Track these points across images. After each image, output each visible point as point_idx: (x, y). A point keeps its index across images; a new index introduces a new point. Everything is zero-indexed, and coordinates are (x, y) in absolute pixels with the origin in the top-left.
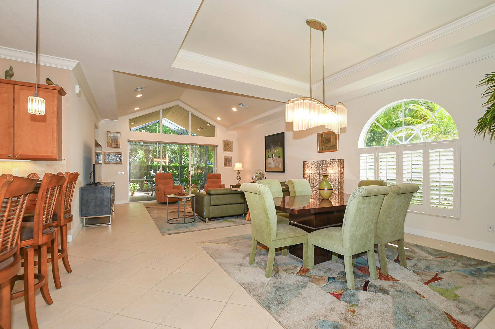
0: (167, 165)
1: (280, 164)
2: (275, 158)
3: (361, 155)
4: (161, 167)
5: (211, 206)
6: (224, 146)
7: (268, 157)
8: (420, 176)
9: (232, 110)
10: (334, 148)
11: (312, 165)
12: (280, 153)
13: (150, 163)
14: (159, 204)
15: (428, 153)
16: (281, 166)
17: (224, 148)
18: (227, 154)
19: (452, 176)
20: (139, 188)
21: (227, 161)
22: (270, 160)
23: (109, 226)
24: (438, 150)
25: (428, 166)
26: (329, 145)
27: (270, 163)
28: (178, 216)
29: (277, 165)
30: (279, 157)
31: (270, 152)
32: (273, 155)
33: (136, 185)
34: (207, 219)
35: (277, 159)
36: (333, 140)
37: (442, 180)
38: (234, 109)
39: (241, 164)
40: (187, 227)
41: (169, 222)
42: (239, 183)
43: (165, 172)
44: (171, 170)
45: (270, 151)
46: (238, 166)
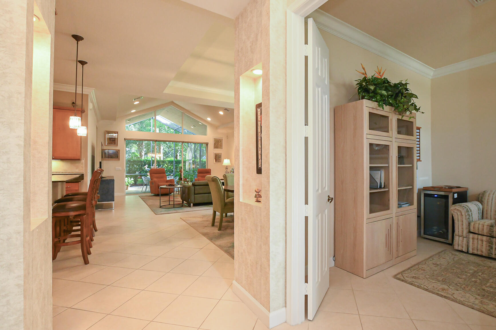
0: (162, 159)
4: (155, 162)
5: (196, 194)
6: (215, 144)
9: (219, 113)
13: (143, 158)
14: (154, 195)
17: (214, 145)
18: (218, 151)
20: (133, 182)
21: (218, 157)
23: (112, 211)
28: (169, 204)
33: (130, 179)
34: (192, 204)
38: (221, 113)
39: (229, 160)
40: (175, 210)
41: (161, 207)
43: (160, 167)
44: (166, 165)
46: (226, 162)
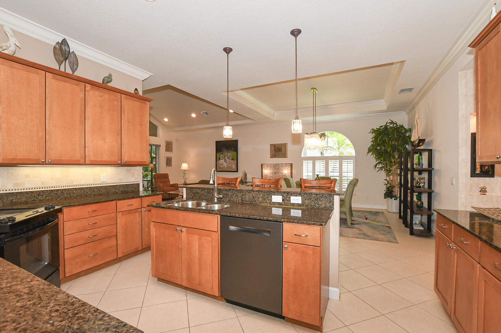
1: (234, 165)
2: (228, 160)
3: (303, 161)
6: (166, 147)
7: (220, 159)
8: (338, 174)
9: (191, 116)
10: (285, 156)
12: (233, 157)
15: (342, 162)
16: (234, 166)
18: (169, 154)
19: (352, 174)
21: (169, 160)
22: (222, 161)
24: (347, 161)
25: (342, 169)
26: (280, 153)
27: (222, 164)
29: (230, 165)
30: (233, 159)
31: (221, 155)
32: (226, 157)
35: (230, 161)
36: (283, 149)
37: (348, 176)
38: (194, 115)
39: (187, 164)
42: (185, 182)
45: (222, 154)
46: (185, 166)
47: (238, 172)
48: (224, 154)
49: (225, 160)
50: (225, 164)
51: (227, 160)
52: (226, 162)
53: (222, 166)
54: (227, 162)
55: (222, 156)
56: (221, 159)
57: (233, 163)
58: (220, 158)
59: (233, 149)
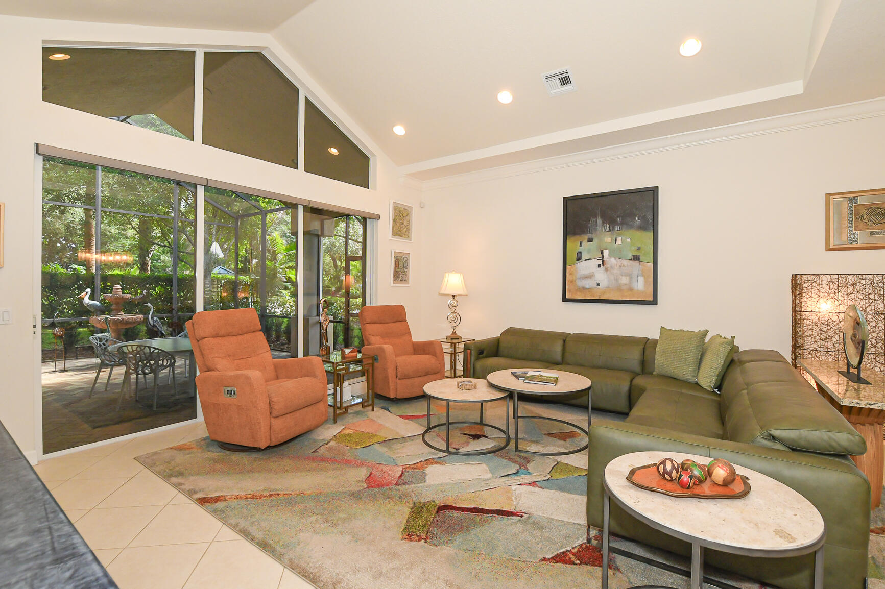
1: (640, 278)
6: (395, 222)
7: (579, 259)
11: (850, 289)
12: (639, 248)
16: (641, 286)
17: (393, 226)
18: (401, 246)
21: (401, 264)
22: (587, 266)
27: (590, 276)
29: (624, 280)
30: (636, 258)
31: (586, 244)
32: (606, 253)
35: (622, 266)
38: (505, 97)
39: (460, 276)
42: (454, 333)
45: (590, 240)
46: (454, 282)
47: (656, 304)
48: (595, 241)
49: (603, 261)
50: (601, 276)
51: (613, 260)
52: (606, 270)
53: (588, 284)
54: (612, 267)
55: (587, 248)
56: (584, 258)
57: (636, 272)
58: (579, 254)
59: (638, 222)
